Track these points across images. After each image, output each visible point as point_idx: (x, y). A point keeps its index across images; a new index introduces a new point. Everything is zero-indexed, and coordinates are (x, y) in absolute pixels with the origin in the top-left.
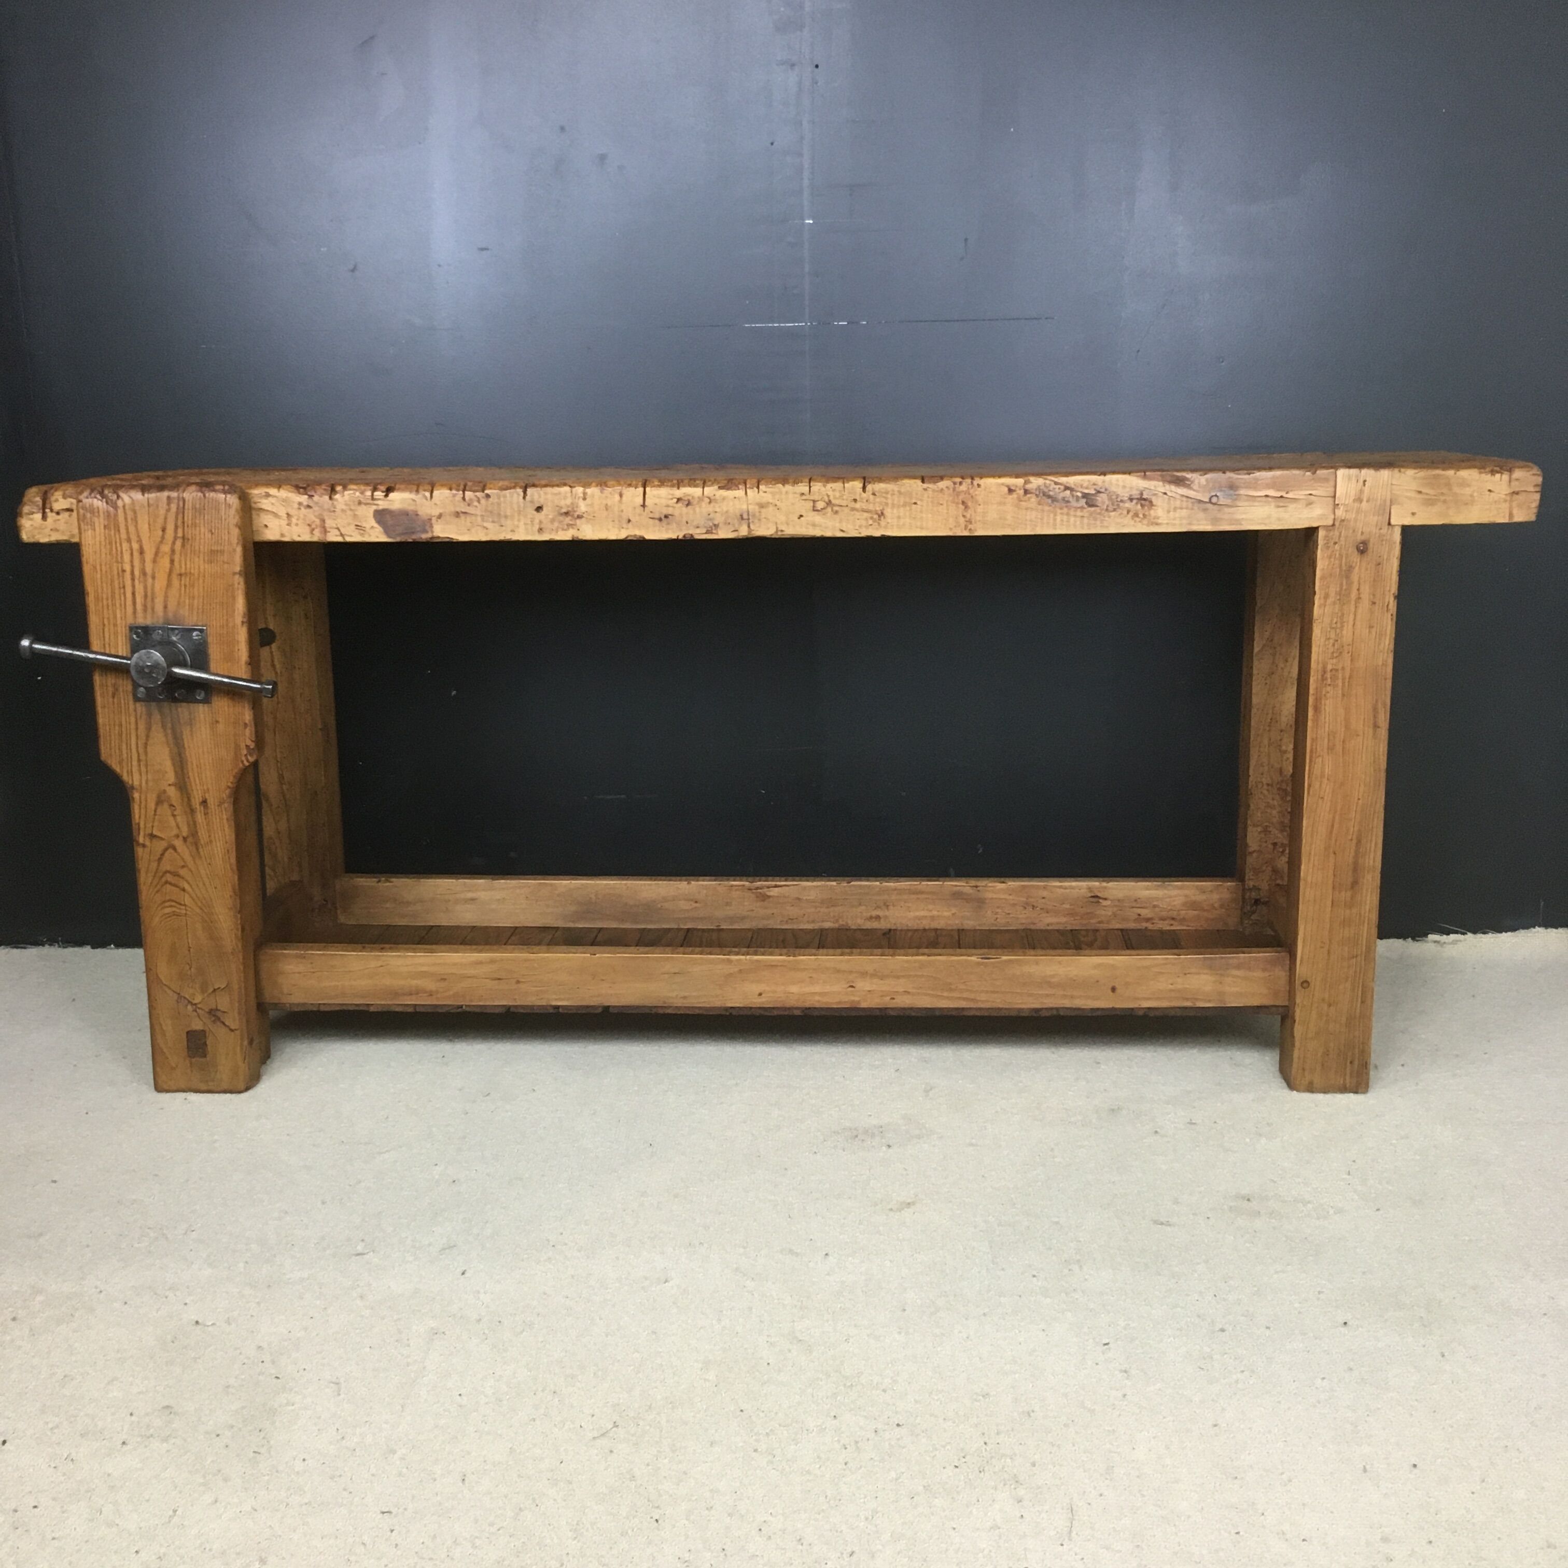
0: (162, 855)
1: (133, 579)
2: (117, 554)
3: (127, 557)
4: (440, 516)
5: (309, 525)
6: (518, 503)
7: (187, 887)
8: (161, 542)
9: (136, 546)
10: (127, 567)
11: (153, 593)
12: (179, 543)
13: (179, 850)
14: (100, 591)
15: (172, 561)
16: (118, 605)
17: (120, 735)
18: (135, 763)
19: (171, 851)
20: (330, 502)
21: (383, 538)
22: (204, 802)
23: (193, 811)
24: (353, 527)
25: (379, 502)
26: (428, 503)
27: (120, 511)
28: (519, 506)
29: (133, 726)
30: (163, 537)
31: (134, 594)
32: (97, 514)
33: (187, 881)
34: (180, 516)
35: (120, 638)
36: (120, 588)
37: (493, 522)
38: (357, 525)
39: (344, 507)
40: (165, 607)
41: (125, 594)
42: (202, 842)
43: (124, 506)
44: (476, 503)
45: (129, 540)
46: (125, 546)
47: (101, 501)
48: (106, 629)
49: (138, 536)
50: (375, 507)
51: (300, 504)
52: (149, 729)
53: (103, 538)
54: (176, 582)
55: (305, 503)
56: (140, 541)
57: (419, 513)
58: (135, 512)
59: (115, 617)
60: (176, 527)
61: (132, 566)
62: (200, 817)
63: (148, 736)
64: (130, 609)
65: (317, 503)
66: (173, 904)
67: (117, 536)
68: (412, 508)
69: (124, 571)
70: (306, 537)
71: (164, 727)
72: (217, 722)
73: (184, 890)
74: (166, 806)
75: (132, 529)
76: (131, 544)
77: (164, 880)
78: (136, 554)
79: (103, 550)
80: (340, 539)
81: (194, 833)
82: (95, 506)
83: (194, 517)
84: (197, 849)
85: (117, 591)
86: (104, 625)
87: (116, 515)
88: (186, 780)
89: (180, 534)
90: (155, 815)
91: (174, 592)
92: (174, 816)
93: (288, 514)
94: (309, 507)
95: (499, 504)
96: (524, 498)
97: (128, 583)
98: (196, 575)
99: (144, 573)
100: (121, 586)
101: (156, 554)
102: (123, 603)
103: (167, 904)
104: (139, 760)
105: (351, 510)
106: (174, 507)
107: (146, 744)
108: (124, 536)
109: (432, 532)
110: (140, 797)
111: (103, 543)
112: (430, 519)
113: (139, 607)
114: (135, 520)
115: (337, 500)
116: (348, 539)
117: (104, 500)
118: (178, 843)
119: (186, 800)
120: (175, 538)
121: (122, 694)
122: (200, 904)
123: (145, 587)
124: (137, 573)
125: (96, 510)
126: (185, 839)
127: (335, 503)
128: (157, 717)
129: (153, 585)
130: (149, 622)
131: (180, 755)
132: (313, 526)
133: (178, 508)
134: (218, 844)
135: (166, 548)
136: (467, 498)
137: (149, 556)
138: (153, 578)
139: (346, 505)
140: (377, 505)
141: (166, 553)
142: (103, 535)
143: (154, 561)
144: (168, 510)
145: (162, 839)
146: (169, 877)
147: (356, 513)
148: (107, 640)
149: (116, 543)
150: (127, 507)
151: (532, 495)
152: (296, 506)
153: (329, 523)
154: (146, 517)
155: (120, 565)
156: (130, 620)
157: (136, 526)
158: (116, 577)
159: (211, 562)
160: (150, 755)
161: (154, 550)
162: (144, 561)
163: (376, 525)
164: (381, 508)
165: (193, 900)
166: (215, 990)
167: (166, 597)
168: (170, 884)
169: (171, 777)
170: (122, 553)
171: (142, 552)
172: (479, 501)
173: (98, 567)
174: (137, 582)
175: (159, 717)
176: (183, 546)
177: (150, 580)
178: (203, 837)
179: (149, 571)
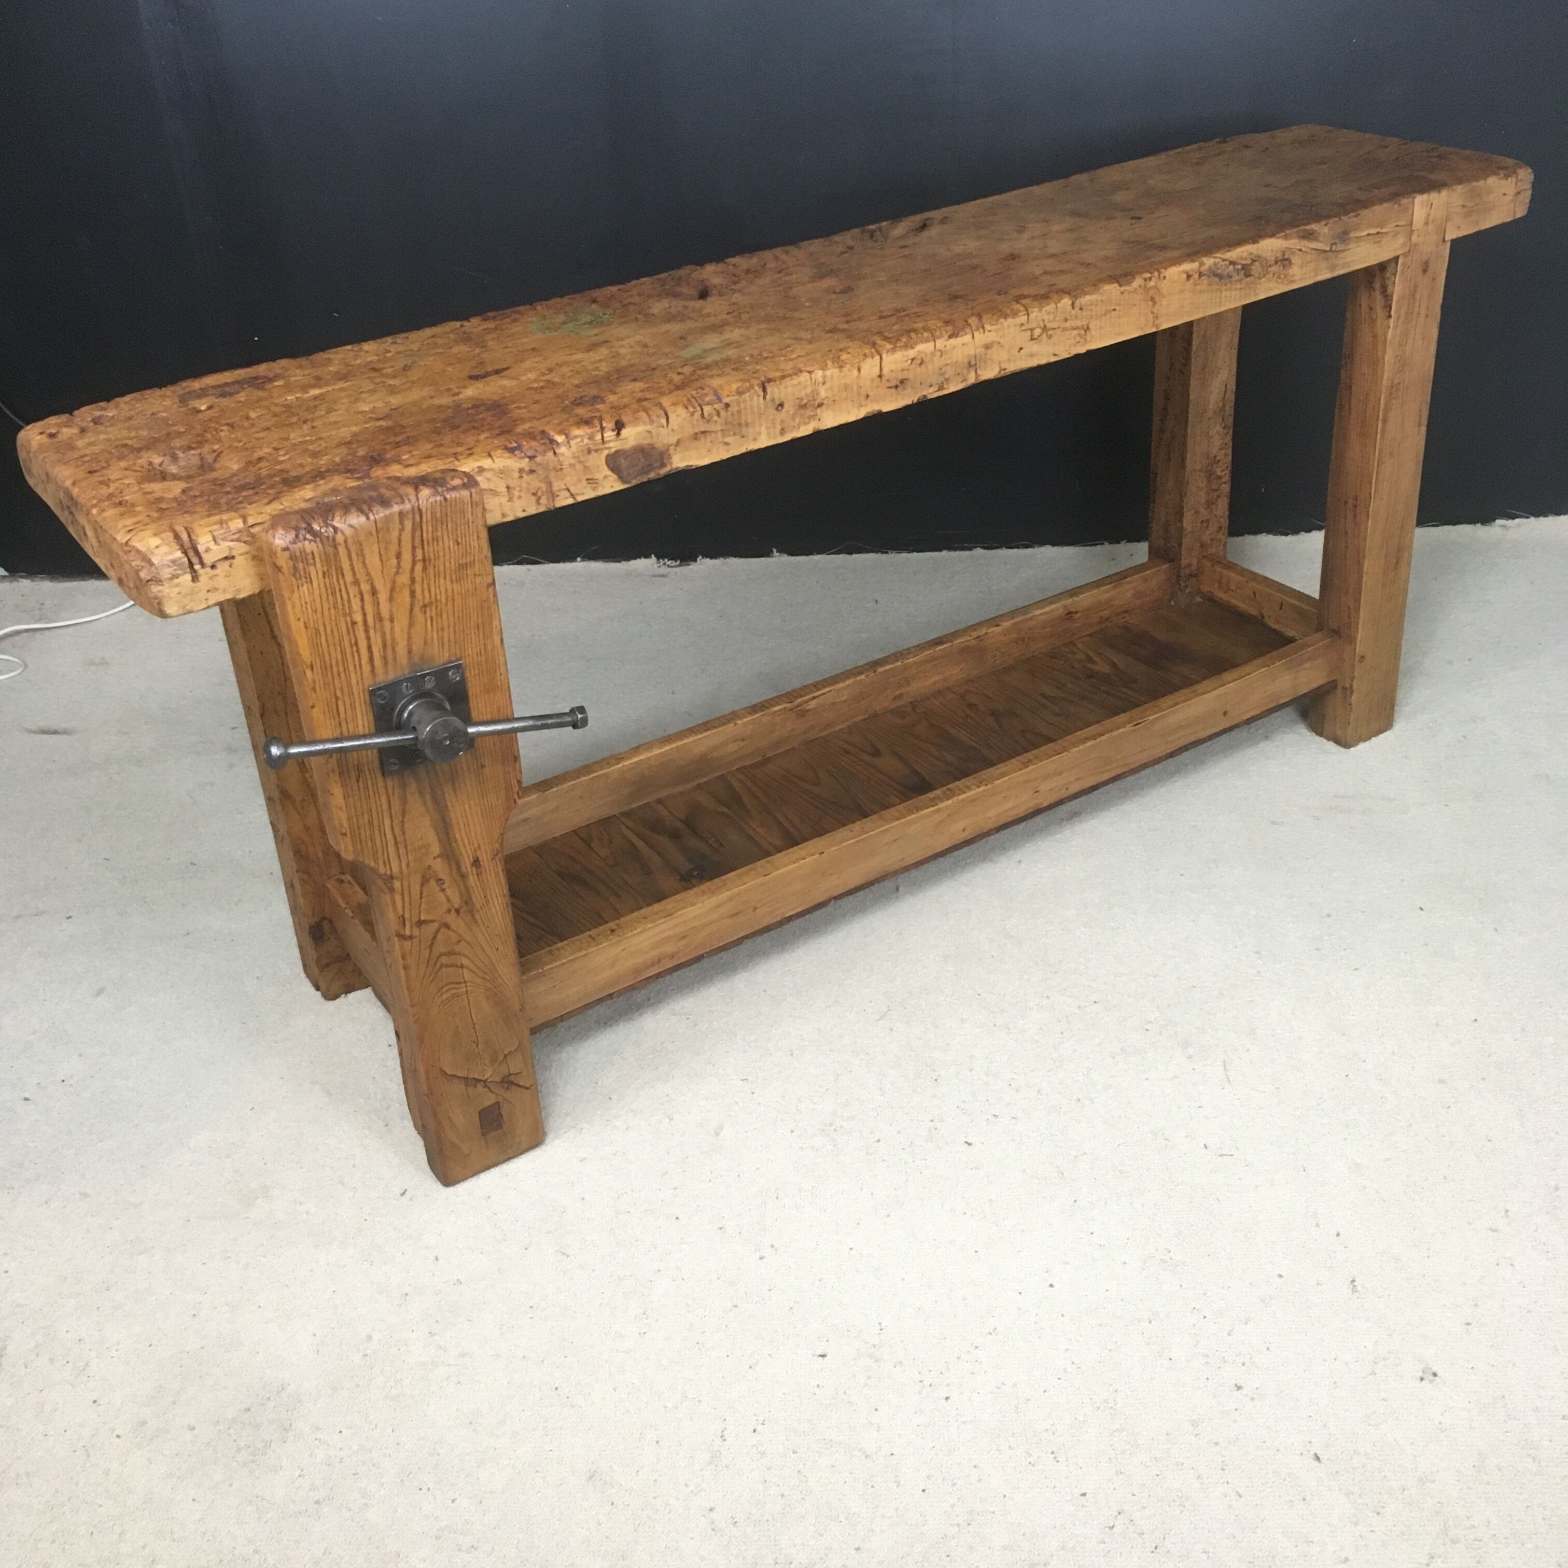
0: (434, 938)
1: (367, 631)
2: (343, 605)
3: (356, 605)
4: (678, 443)
5: (534, 494)
6: (758, 406)
7: (465, 962)
8: (397, 573)
9: (365, 587)
10: (358, 618)
11: (393, 639)
12: (419, 567)
13: (453, 926)
14: (327, 658)
15: (413, 594)
16: (351, 668)
17: (371, 823)
18: (391, 849)
19: (443, 930)
20: (556, 459)
21: (619, 486)
22: (476, 862)
23: (463, 877)
24: (585, 483)
25: (611, 444)
26: (664, 431)
27: (342, 550)
28: (759, 409)
29: (385, 807)
30: (399, 566)
31: (369, 648)
32: (312, 561)
33: (464, 955)
34: (418, 533)
35: (358, 710)
36: (352, 646)
37: (735, 434)
38: (588, 479)
39: (572, 461)
40: (410, 652)
41: (358, 651)
42: (478, 906)
43: (346, 542)
44: (716, 418)
45: (356, 582)
46: (353, 590)
47: (315, 542)
48: (340, 703)
49: (368, 574)
50: (606, 452)
51: (521, 470)
52: (404, 802)
53: (323, 589)
54: (419, 617)
55: (527, 469)
56: (371, 581)
57: (656, 446)
58: (360, 544)
59: (349, 685)
60: (414, 548)
61: (365, 614)
62: (472, 880)
63: (404, 813)
64: (366, 668)
65: (540, 464)
66: (452, 986)
67: (341, 582)
68: (647, 441)
69: (354, 623)
70: (533, 510)
71: (421, 794)
72: (483, 766)
73: (462, 966)
74: (433, 882)
75: (358, 567)
76: (359, 586)
77: (438, 965)
78: (367, 597)
79: (326, 606)
80: (570, 501)
81: (468, 901)
82: (308, 550)
83: (435, 530)
84: (473, 916)
85: (348, 651)
86: (337, 698)
87: (336, 554)
88: (454, 844)
89: (419, 556)
90: (421, 898)
91: (418, 628)
92: (443, 890)
93: (508, 487)
94: (532, 471)
95: (739, 412)
96: (764, 398)
97: (361, 634)
98: (444, 601)
99: (381, 619)
100: (353, 641)
101: (392, 590)
102: (357, 663)
103: (444, 990)
104: (396, 843)
105: (580, 462)
106: (408, 524)
107: (403, 821)
108: (349, 577)
109: (671, 464)
110: (402, 885)
111: (324, 596)
112: (668, 450)
113: (378, 662)
114: (361, 554)
115: (563, 454)
116: (580, 498)
117: (318, 539)
118: (451, 919)
119: (454, 867)
120: (414, 563)
121: (367, 773)
122: (481, 974)
123: (383, 635)
124: (370, 620)
125: (310, 557)
126: (458, 911)
127: (561, 458)
128: (412, 787)
129: (392, 629)
130: (391, 676)
131: (444, 820)
132: (539, 494)
133: (413, 524)
134: (496, 903)
135: (404, 578)
136: (706, 414)
137: (383, 596)
138: (392, 620)
139: (574, 457)
140: (610, 448)
141: (404, 585)
142: (322, 586)
143: (391, 599)
144: (402, 530)
145: (433, 921)
146: (444, 960)
147: (587, 464)
148: (343, 716)
149: (340, 590)
150: (350, 541)
151: (773, 392)
152: (516, 475)
153: (557, 485)
154: (376, 547)
155: (348, 618)
156: (369, 682)
157: (364, 563)
158: (345, 632)
159: (459, 580)
160: (408, 835)
161: (389, 585)
162: (378, 603)
163: (609, 473)
164: (613, 450)
165: (473, 972)
166: (506, 1056)
167: (409, 639)
168: (447, 966)
169: (436, 849)
170: (349, 601)
171: (374, 592)
172: (718, 414)
173: (322, 629)
174: (372, 631)
175: (414, 785)
176: (425, 569)
177: (387, 624)
178: (477, 900)
179: (385, 613)
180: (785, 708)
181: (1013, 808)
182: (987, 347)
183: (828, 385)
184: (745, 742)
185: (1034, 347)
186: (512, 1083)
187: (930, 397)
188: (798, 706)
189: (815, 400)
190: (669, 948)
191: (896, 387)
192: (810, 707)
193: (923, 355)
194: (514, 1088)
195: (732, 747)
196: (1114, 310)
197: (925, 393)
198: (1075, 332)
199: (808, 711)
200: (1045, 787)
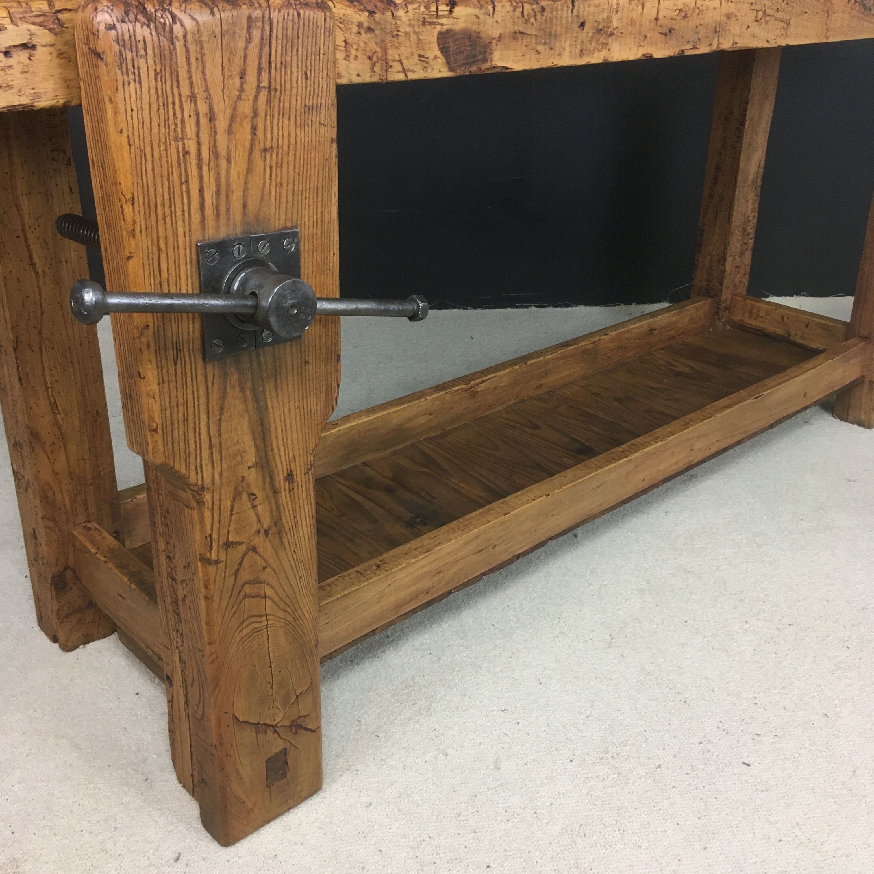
0: (240, 563)
1: (200, 167)
2: (176, 125)
3: (190, 129)
4: (500, 38)
5: (370, 58)
6: (567, 17)
7: (269, 592)
8: (239, 97)
9: (203, 108)
10: (192, 147)
11: (228, 185)
12: (263, 96)
13: (261, 550)
14: (152, 195)
15: (254, 129)
16: (179, 213)
17: (186, 419)
18: (205, 453)
19: (251, 554)
20: (393, 22)
21: (446, 74)
22: (290, 477)
23: (276, 492)
24: (416, 58)
25: (444, 21)
26: (490, 21)
27: (179, 45)
28: (567, 23)
29: (203, 400)
30: (241, 90)
31: (201, 190)
32: (142, 52)
33: (268, 584)
34: (266, 49)
35: (183, 268)
36: (181, 184)
37: (545, 43)
38: (420, 56)
39: (408, 29)
40: (245, 206)
41: (188, 192)
42: (287, 529)
43: (185, 36)
44: (532, 20)
45: (193, 98)
46: (188, 107)
47: (148, 26)
48: (163, 256)
49: (207, 90)
50: (439, 28)
51: (360, 25)
52: (223, 397)
53: (154, 97)
54: (259, 163)
55: (366, 25)
56: (209, 98)
57: (482, 35)
58: (200, 43)
59: (176, 235)
60: (260, 70)
61: (199, 144)
62: (284, 497)
63: (222, 409)
64: (196, 217)
65: (378, 23)
66: (254, 619)
67: (176, 91)
68: (475, 27)
69: (186, 153)
70: (367, 78)
71: (243, 390)
72: (306, 362)
73: (265, 597)
74: (245, 496)
75: (197, 78)
76: (196, 103)
77: (242, 594)
78: (204, 121)
79: (155, 119)
80: (401, 77)
81: (277, 522)
82: (140, 38)
83: (284, 52)
84: (281, 538)
85: (177, 190)
86: (159, 250)
87: (173, 52)
88: (270, 453)
89: (265, 84)
90: (231, 515)
91: (256, 179)
92: (254, 507)
93: (345, 41)
94: (370, 29)
95: (551, 19)
96: (572, 12)
97: (194, 171)
98: (285, 148)
99: (216, 155)
100: (183, 180)
101: (232, 119)
102: (186, 208)
103: (245, 624)
104: (211, 447)
105: (415, 33)
106: (256, 34)
107: (220, 420)
108: (185, 90)
109: (492, 61)
110: (213, 497)
111: (154, 107)
112: (490, 43)
113: (209, 211)
114: (201, 59)
115: (400, 18)
116: (412, 76)
117: (152, 25)
118: (259, 541)
119: (268, 480)
120: (259, 88)
121: (187, 354)
122: (282, 605)
123: (218, 178)
124: (205, 154)
125: (141, 45)
126: (266, 532)
127: (398, 22)
128: (234, 378)
129: (228, 171)
130: (223, 234)
131: (262, 424)
132: (375, 59)
133: (262, 38)
134: (304, 523)
135: (246, 107)
136: (525, 13)
137: (222, 124)
138: (229, 161)
139: (410, 25)
140: (442, 24)
141: (246, 117)
142: (153, 91)
143: (230, 131)
144: (249, 41)
145: (241, 543)
146: (248, 589)
147: (421, 38)
148: (164, 275)
149: (174, 104)
150: (189, 37)
151: (579, 7)
152: (355, 29)
153: (393, 54)
154: (218, 53)
155: (180, 144)
156: (197, 236)
157: (203, 73)
158: (175, 164)
159: (304, 125)
160: (225, 435)
161: (229, 111)
162: (216, 132)
163: (439, 54)
164: (445, 28)
165: (275, 603)
166: (297, 697)
167: (246, 190)
168: (251, 596)
169: (251, 457)
170: (183, 121)
171: (212, 118)
172: (535, 16)
173: (148, 150)
174: (205, 168)
175: (236, 376)
176: (269, 101)
177: (223, 164)
178: (287, 521)
179: (222, 150)
180: (463, 388)
181: (676, 463)
182: (729, 16)
183: (619, 14)
184: (432, 416)
185: (755, 29)
186: (301, 727)
187: (687, 53)
188: (471, 388)
189: (608, 27)
190: (425, 584)
191: (666, 35)
192: (479, 390)
193: (687, 9)
194: (301, 731)
195: (422, 420)
196: (806, 12)
197: (684, 48)
198: (782, 24)
199: (478, 392)
200: (697, 446)
